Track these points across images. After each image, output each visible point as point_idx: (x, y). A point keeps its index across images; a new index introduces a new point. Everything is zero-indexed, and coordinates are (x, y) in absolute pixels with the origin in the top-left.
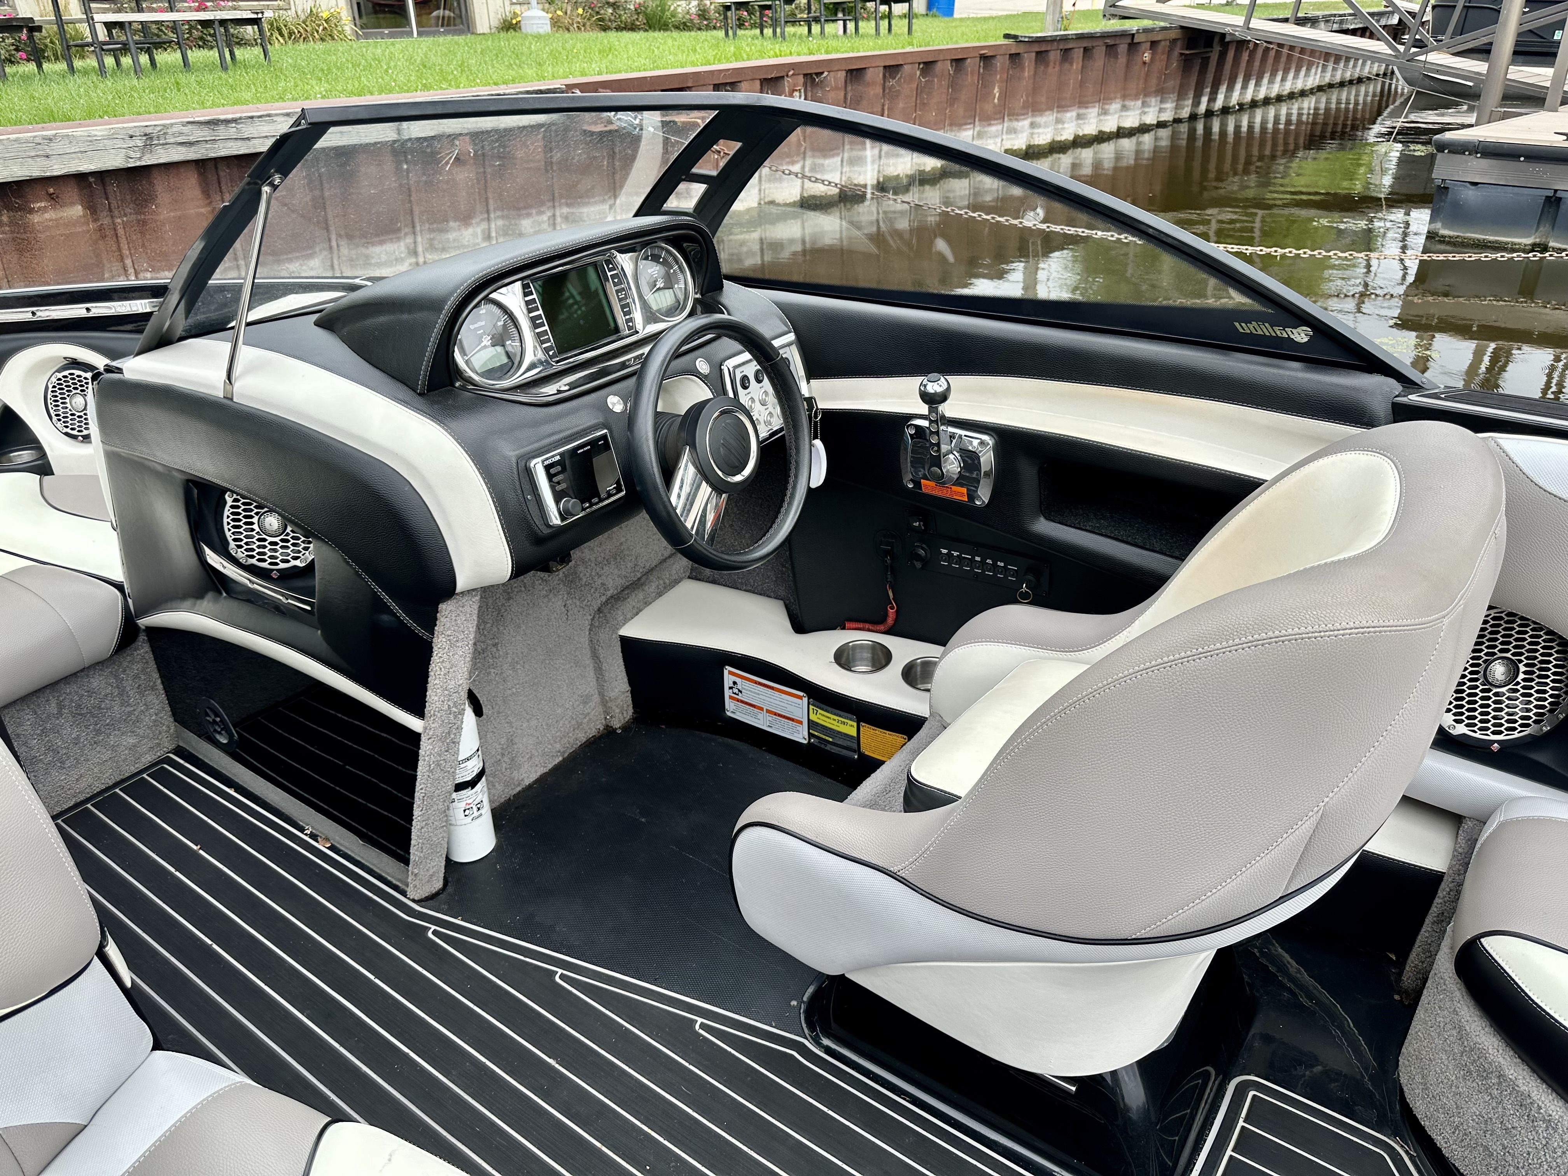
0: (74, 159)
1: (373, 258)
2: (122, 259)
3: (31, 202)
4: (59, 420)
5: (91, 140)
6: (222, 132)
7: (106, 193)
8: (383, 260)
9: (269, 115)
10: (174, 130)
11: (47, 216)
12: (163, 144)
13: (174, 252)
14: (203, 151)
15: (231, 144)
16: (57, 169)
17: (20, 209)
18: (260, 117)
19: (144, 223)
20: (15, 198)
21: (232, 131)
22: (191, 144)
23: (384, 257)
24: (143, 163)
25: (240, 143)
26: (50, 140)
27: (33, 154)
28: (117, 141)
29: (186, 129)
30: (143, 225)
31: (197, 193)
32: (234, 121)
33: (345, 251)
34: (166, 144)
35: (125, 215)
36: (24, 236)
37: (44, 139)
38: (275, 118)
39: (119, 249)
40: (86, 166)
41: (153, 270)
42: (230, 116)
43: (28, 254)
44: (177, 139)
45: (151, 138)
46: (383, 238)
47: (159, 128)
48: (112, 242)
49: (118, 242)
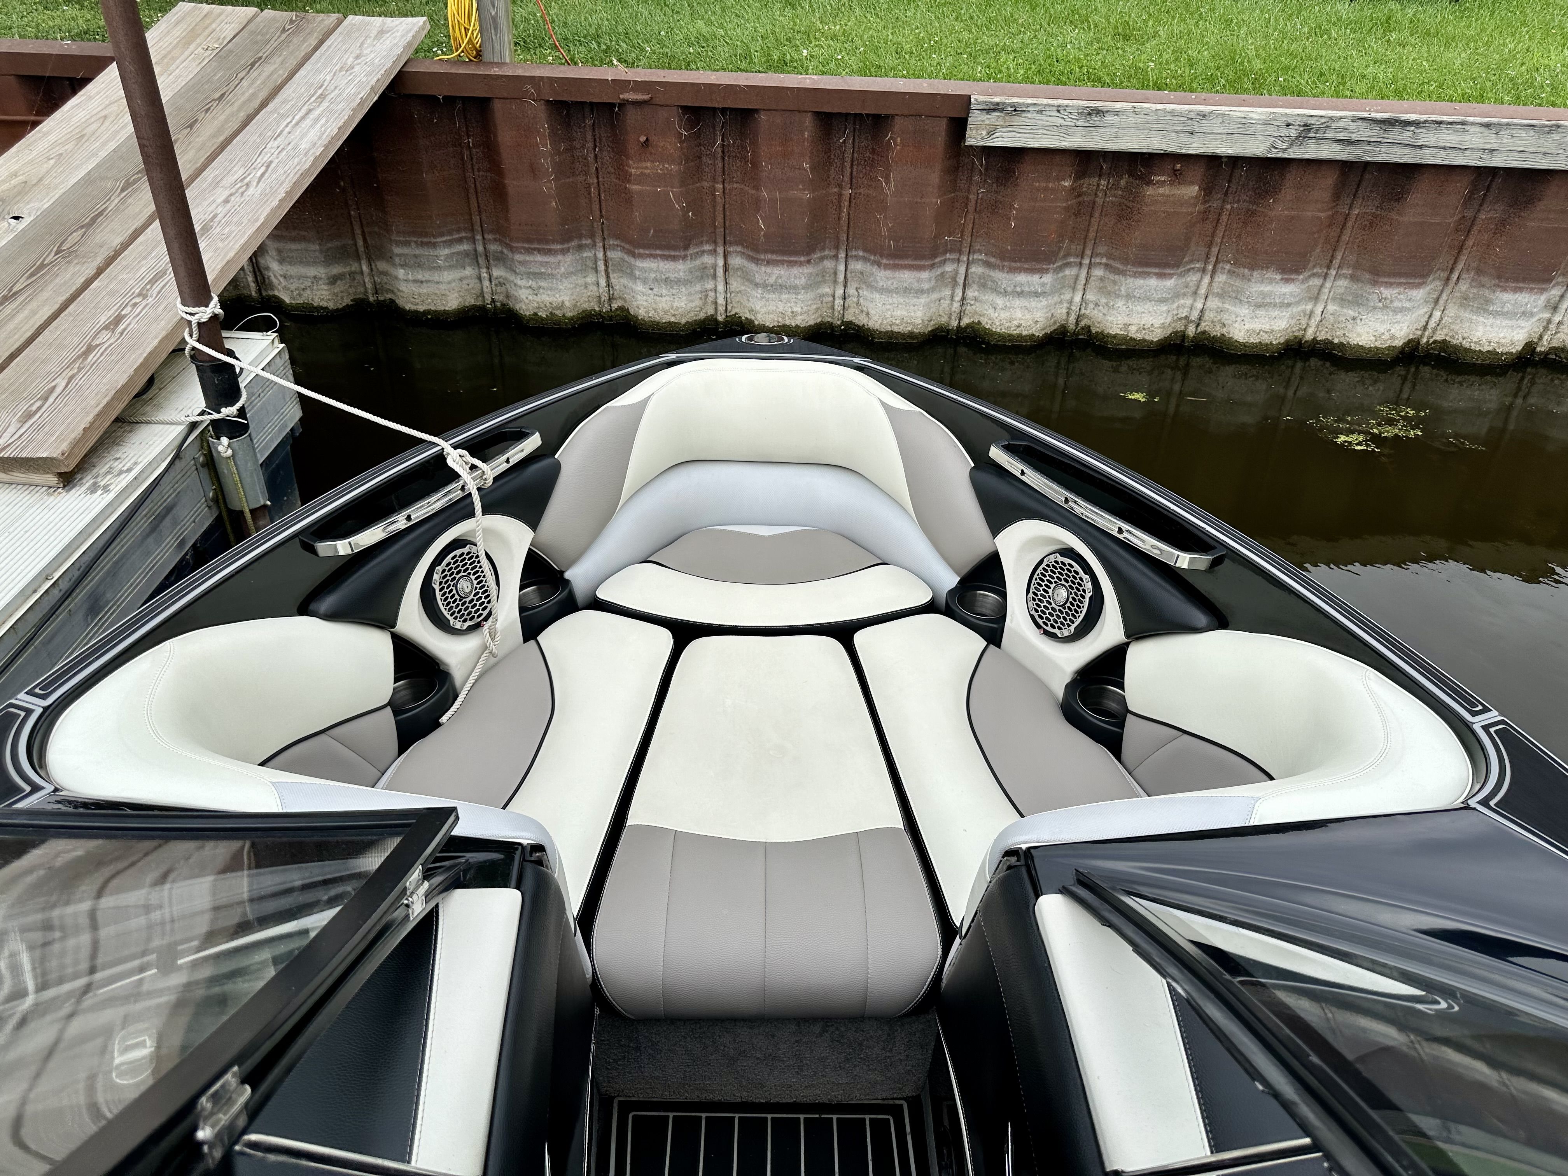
0: (1216, 139)
1: (1493, 304)
2: (1210, 246)
3: (1153, 174)
4: (1034, 600)
5: (1245, 122)
6: (1395, 135)
7: (1231, 176)
8: (1506, 310)
9: (1463, 123)
10: (1341, 124)
11: (1161, 190)
12: (1319, 139)
13: (1266, 253)
14: (1359, 153)
15: (1396, 149)
16: (1195, 147)
17: (1140, 178)
18: (1451, 123)
19: (1253, 213)
20: (1142, 166)
21: (1406, 136)
22: (1350, 142)
23: (1508, 307)
24: (1286, 156)
25: (1407, 150)
26: (1204, 116)
27: (1179, 129)
28: (1271, 128)
29: (1353, 126)
30: (1250, 216)
31: (1326, 195)
32: (1417, 124)
33: (1463, 286)
34: (1321, 139)
35: (1239, 201)
36: (1131, 204)
37: (1198, 114)
38: (1467, 128)
39: (1213, 235)
40: (1224, 149)
41: (1235, 264)
42: (1413, 117)
43: (1125, 222)
44: (1337, 135)
45: (1309, 130)
46: (1521, 285)
47: (1323, 120)
48: (1209, 226)
49: (1215, 228)
